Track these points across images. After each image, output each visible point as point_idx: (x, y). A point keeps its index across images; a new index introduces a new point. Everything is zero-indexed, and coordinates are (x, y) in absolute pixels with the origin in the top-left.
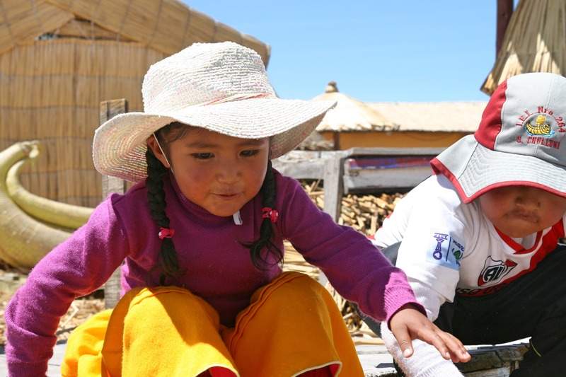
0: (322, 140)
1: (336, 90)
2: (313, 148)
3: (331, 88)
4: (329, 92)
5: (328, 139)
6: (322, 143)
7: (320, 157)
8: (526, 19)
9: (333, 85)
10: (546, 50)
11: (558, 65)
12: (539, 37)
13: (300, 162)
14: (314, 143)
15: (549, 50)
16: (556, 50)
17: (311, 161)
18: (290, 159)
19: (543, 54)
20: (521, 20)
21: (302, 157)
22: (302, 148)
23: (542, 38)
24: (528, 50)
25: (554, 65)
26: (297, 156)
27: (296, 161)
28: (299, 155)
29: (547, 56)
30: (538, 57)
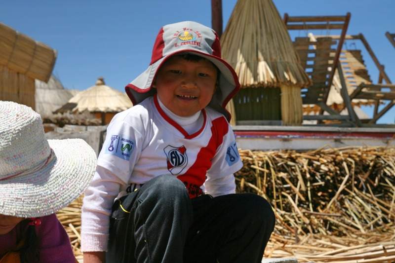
0: (94, 118)
1: (103, 83)
2: (87, 123)
3: (99, 82)
4: (98, 85)
5: (98, 118)
6: (94, 120)
7: (86, 130)
8: (230, 40)
9: (102, 80)
10: (243, 60)
11: (251, 71)
12: (239, 51)
13: (72, 133)
14: (88, 120)
15: (245, 60)
16: (250, 61)
17: (80, 132)
18: (65, 131)
19: (241, 63)
20: (227, 40)
21: (74, 130)
22: (80, 124)
23: (241, 52)
24: (232, 60)
25: (249, 71)
26: (70, 129)
27: (70, 133)
28: (72, 128)
29: (244, 65)
30: (238, 65)
